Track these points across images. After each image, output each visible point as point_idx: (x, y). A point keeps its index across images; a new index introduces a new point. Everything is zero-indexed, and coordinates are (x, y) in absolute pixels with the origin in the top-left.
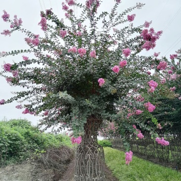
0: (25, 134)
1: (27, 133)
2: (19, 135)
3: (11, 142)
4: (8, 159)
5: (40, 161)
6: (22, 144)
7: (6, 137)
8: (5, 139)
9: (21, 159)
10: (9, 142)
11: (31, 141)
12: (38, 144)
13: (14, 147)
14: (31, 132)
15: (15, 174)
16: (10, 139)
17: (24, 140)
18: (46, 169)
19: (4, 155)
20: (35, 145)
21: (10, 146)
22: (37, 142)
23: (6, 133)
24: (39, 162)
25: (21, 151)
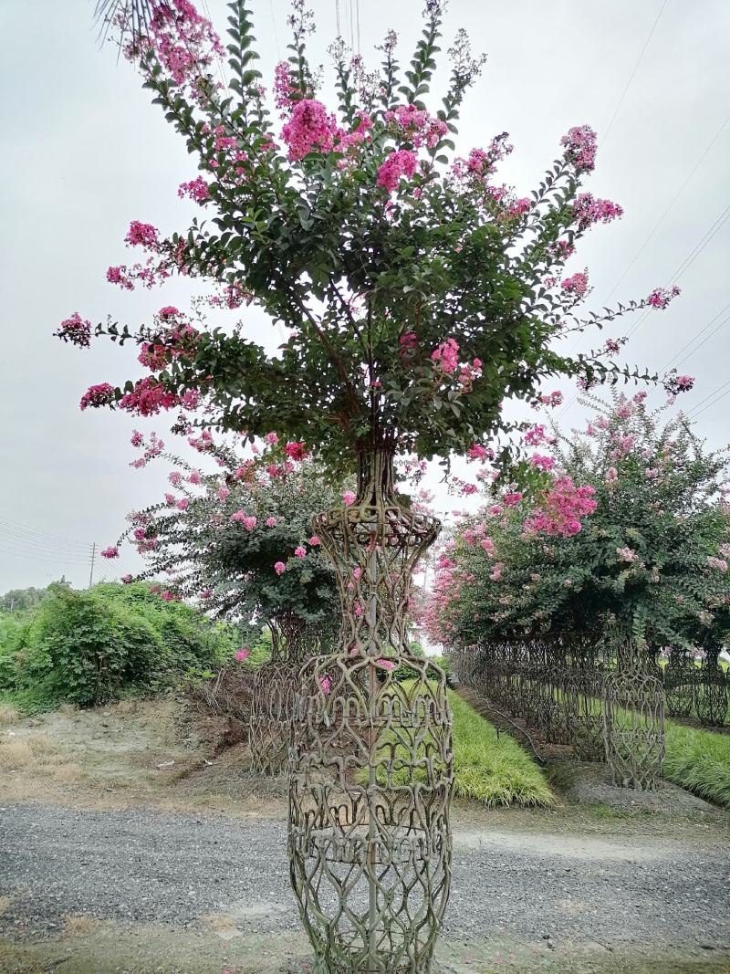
0: (165, 627)
1: (171, 624)
2: (150, 628)
3: (131, 646)
4: (122, 685)
5: (199, 697)
6: (158, 652)
7: (120, 634)
8: (118, 638)
9: (153, 688)
10: (127, 645)
11: (178, 647)
12: (198, 656)
13: (138, 659)
14: (180, 621)
15: (140, 720)
16: (128, 637)
17: (161, 643)
18: (210, 715)
19: (115, 677)
20: (190, 656)
21: (129, 656)
22: (194, 648)
23: (120, 624)
24: (195, 698)
25: (152, 670)
